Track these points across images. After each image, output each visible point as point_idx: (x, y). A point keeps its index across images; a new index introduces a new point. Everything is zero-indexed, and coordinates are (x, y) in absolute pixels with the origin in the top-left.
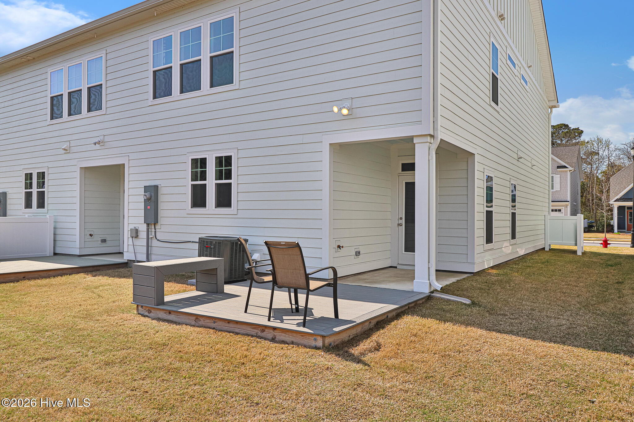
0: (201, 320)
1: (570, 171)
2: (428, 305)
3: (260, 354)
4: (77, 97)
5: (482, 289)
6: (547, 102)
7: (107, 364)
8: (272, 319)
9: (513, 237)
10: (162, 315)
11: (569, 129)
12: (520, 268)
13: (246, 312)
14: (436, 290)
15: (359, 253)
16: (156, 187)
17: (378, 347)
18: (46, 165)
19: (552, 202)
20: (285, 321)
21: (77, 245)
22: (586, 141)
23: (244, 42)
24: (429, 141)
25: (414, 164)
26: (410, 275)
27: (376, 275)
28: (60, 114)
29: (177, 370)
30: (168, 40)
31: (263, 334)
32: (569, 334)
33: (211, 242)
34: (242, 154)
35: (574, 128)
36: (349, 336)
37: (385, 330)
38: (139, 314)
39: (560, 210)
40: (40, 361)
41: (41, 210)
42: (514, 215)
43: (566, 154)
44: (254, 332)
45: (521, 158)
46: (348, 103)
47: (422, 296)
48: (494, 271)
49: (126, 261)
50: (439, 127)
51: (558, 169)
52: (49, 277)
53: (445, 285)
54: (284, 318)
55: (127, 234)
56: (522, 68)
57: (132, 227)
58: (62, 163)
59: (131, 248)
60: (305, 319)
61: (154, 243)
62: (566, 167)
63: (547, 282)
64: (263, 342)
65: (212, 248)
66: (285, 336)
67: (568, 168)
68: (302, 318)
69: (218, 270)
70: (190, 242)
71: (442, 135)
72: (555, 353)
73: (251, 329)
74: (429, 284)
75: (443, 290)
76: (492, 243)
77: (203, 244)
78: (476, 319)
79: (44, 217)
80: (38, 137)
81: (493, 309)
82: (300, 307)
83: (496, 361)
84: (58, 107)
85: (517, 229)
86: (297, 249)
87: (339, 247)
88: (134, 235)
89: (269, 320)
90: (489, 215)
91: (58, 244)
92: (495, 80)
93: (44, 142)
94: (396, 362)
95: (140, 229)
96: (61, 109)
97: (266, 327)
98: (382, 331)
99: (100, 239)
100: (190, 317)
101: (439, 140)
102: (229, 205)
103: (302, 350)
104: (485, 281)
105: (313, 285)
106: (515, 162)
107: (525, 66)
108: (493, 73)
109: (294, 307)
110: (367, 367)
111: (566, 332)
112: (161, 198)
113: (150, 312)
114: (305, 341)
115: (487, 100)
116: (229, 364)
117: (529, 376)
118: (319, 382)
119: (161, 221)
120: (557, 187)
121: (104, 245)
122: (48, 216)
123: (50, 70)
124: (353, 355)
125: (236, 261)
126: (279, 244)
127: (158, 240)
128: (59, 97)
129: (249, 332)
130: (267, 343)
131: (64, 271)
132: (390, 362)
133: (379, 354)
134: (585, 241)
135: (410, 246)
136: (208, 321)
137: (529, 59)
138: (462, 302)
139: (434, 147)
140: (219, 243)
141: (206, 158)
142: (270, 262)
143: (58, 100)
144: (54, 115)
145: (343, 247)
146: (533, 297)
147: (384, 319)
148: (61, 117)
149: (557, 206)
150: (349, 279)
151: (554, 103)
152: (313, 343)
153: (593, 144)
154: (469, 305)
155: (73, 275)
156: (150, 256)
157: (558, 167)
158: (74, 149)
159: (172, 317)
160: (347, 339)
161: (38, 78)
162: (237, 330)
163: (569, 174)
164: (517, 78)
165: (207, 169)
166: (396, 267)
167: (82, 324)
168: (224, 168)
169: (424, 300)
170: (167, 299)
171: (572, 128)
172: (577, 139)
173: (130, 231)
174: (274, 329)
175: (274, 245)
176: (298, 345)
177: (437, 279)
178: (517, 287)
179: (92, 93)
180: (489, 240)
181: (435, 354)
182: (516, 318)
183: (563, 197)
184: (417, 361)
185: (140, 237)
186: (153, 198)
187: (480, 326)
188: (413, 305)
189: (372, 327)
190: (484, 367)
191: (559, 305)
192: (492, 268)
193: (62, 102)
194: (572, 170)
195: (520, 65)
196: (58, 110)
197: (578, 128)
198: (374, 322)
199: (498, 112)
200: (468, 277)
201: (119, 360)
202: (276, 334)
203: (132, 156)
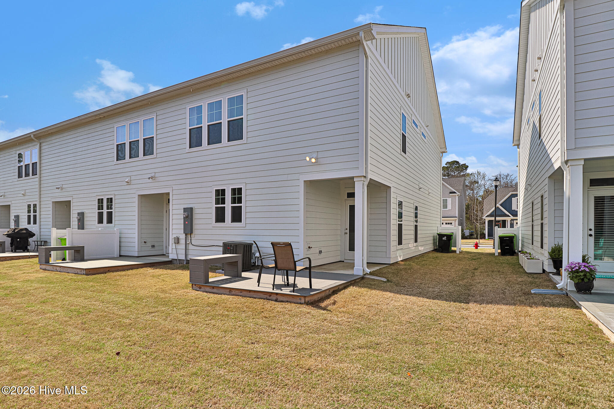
0: (233, 291)
1: (458, 195)
2: (362, 282)
3: (271, 307)
4: (137, 145)
5: (394, 273)
6: (440, 149)
7: (187, 314)
8: (275, 289)
9: (416, 241)
10: (208, 289)
11: (459, 165)
12: (419, 261)
13: (258, 286)
14: (367, 274)
15: (321, 252)
16: (191, 209)
17: (334, 303)
18: (112, 193)
19: (443, 217)
20: (283, 290)
21: (136, 249)
22: (470, 174)
23: (250, 112)
24: (363, 180)
25: (354, 193)
26: (352, 266)
27: (331, 266)
28: (123, 157)
29: (227, 316)
30: (200, 108)
31: (270, 298)
32: (438, 296)
33: (231, 245)
34: (249, 187)
35: (463, 164)
36: (318, 298)
37: (338, 295)
38: (193, 289)
39: (451, 224)
40: (148, 313)
41: (110, 225)
42: (416, 226)
43: (455, 184)
44: (265, 296)
45: (421, 188)
46: (315, 155)
47: (359, 277)
48: (402, 263)
49: (171, 260)
50: (369, 170)
51: (450, 194)
52: (124, 270)
53: (372, 271)
54: (282, 288)
55: (171, 241)
56: (422, 127)
57: (175, 236)
58: (125, 192)
59: (174, 251)
60: (294, 289)
61: (190, 247)
62: (455, 193)
63: (433, 269)
64: (271, 302)
65: (231, 249)
66: (283, 298)
67: (456, 193)
68: (293, 288)
69: (238, 262)
70: (214, 246)
71: (370, 176)
72: (428, 304)
73: (262, 295)
74: (362, 270)
75: (371, 274)
76: (402, 245)
77: (226, 247)
78: (388, 289)
79: (113, 230)
80: (108, 173)
81: (398, 284)
82: (289, 284)
83: (396, 308)
84: (121, 152)
85: (419, 236)
86: (290, 246)
87: (309, 247)
88: (176, 242)
89: (273, 290)
90: (400, 226)
91: (122, 249)
92: (404, 137)
93: (112, 176)
94: (344, 310)
95: (180, 238)
96: (124, 153)
97: (272, 293)
98: (336, 295)
99: (150, 245)
100: (226, 290)
101: (369, 179)
102: (240, 220)
103: (293, 305)
104: (396, 268)
105: (298, 268)
106: (418, 191)
107: (424, 126)
108: (402, 133)
109: (286, 283)
110: (329, 312)
111: (436, 295)
112: (195, 216)
113: (200, 288)
114: (295, 300)
115: (399, 151)
116: (255, 312)
117: (412, 315)
118: (304, 319)
119: (195, 232)
120: (449, 207)
121: (153, 249)
122: (115, 229)
123: (116, 126)
124: (321, 307)
125: (246, 258)
126: (279, 243)
127: (193, 245)
128: (123, 145)
129: (262, 297)
130: (274, 302)
131: (133, 267)
132: (340, 310)
133: (335, 307)
134: (462, 245)
135: (352, 248)
136: (237, 292)
137: (427, 121)
138: (381, 280)
139: (366, 183)
140: (236, 246)
141: (225, 190)
142: (274, 256)
143: (121, 147)
144: (119, 158)
145: (311, 248)
146: (423, 277)
147: (337, 290)
148: (125, 159)
149: (449, 220)
150: (316, 268)
151: (443, 150)
152: (299, 301)
153: (474, 176)
154: (385, 282)
155: (139, 269)
156: (187, 256)
157: (451, 193)
158: (133, 182)
159: (215, 290)
160: (317, 300)
161: (107, 131)
162: (255, 296)
163: (457, 197)
164: (419, 135)
165: (226, 197)
166: (343, 261)
167: (162, 295)
168: (237, 196)
169: (360, 280)
170: (210, 280)
171: (461, 164)
172: (465, 172)
173: (173, 239)
174: (277, 294)
175: (276, 244)
176: (291, 302)
177: (368, 267)
178: (415, 272)
179: (147, 143)
180: (400, 243)
181: (364, 306)
182: (411, 288)
183: (453, 214)
184: (355, 309)
185: (180, 243)
186: (190, 216)
187: (390, 291)
188: (353, 282)
189: (330, 294)
190: (390, 311)
191: (436, 281)
192: (402, 261)
193: (125, 148)
194: (459, 195)
195: (421, 126)
196: (122, 154)
197: (465, 164)
198: (331, 291)
199: (406, 159)
200: (387, 266)
201: (193, 312)
202: (277, 297)
203: (175, 187)
